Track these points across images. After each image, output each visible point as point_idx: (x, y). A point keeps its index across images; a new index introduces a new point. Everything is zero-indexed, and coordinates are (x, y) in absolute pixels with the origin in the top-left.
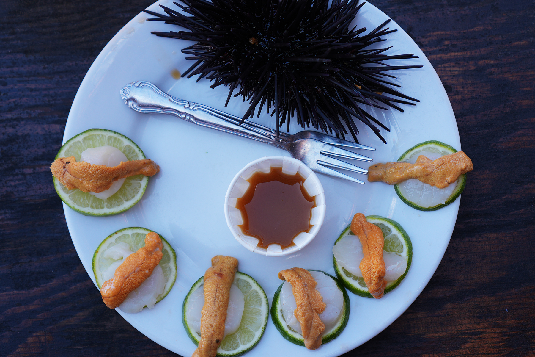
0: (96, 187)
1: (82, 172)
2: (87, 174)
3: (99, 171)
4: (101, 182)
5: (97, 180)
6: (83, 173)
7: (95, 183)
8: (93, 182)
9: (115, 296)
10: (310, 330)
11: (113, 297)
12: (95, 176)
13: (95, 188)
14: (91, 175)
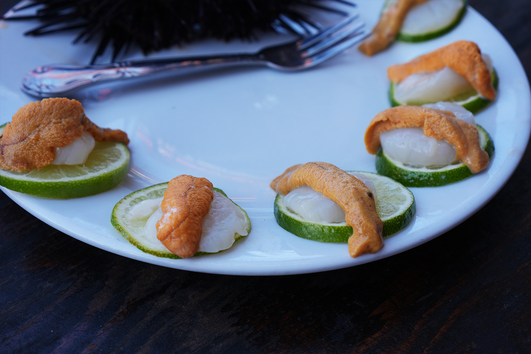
0: (63, 130)
1: (32, 117)
2: (40, 116)
3: (56, 104)
4: (67, 120)
5: (60, 119)
6: (35, 118)
7: (60, 124)
8: (55, 123)
9: (186, 217)
10: (462, 132)
11: (184, 220)
12: (55, 114)
13: (62, 132)
14: (47, 114)
